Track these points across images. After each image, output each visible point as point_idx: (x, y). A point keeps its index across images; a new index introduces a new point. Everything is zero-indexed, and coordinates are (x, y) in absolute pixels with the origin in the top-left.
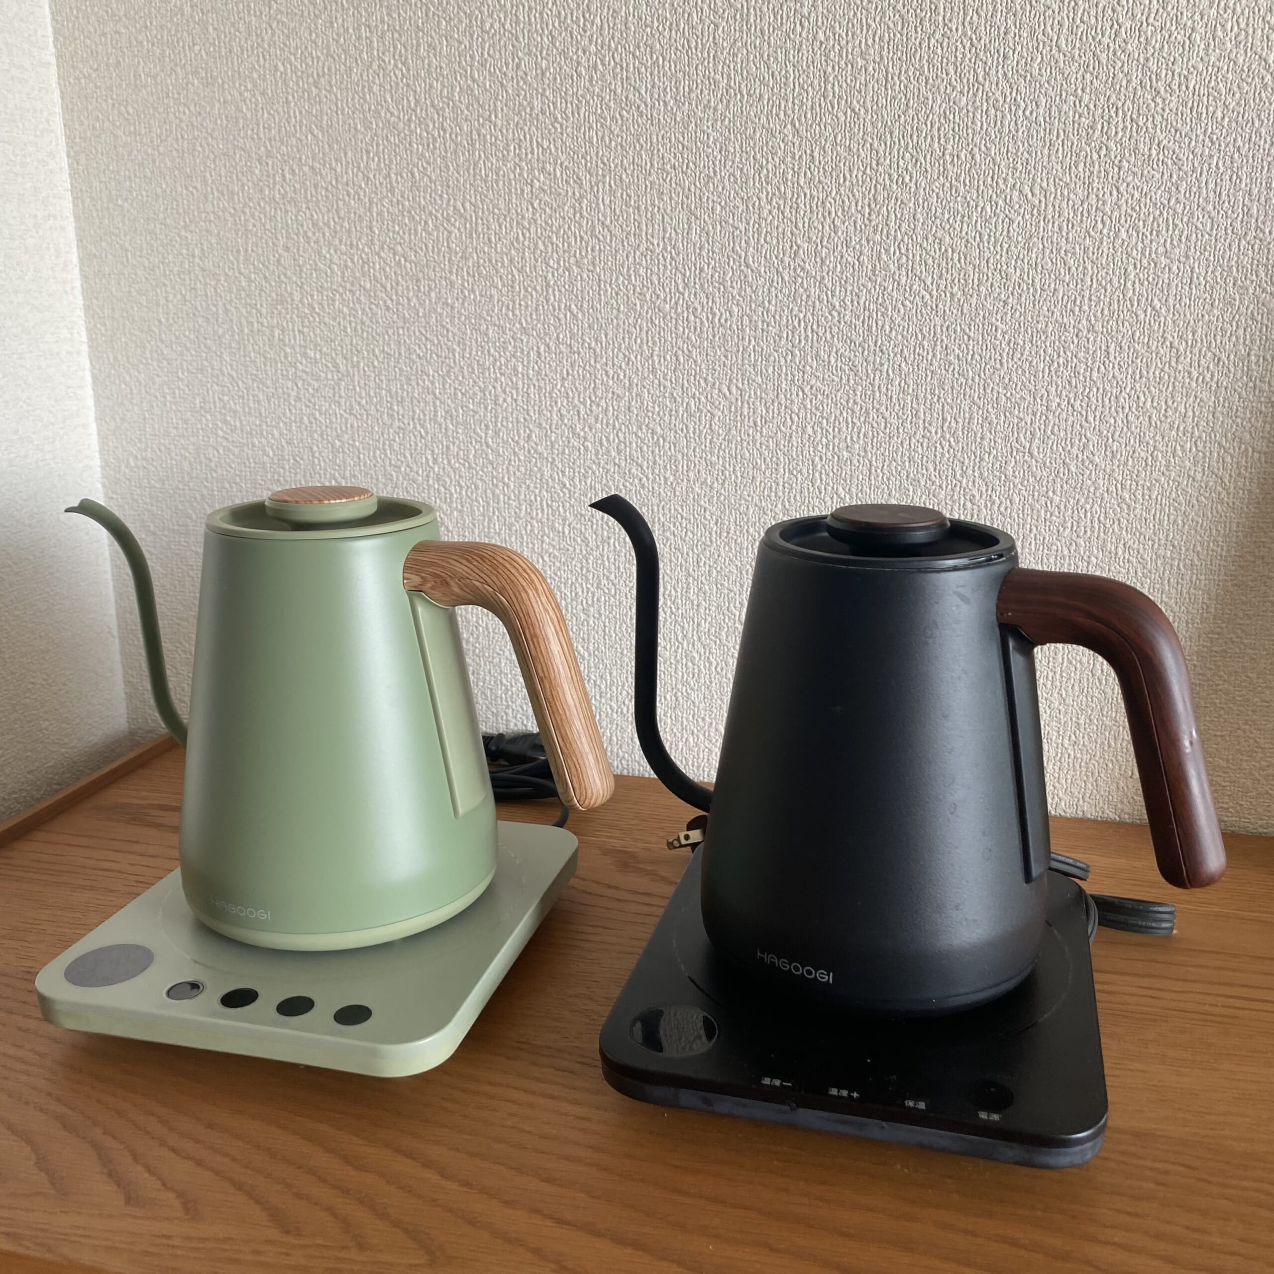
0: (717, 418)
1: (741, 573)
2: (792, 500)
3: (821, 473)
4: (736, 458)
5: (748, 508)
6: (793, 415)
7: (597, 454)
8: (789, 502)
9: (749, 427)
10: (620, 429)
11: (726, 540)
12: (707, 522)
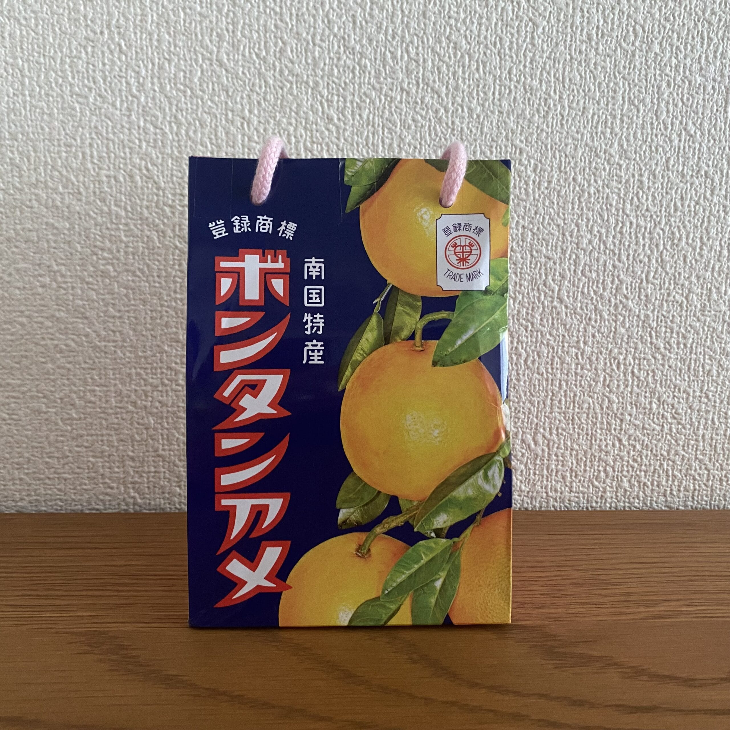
0: (540, 30)
1: (563, 234)
2: (632, 138)
3: (668, 103)
4: (563, 82)
5: (576, 149)
6: (637, 27)
7: (377, 77)
8: (628, 141)
9: (582, 42)
10: (412, 42)
11: (546, 192)
12: (523, 168)
